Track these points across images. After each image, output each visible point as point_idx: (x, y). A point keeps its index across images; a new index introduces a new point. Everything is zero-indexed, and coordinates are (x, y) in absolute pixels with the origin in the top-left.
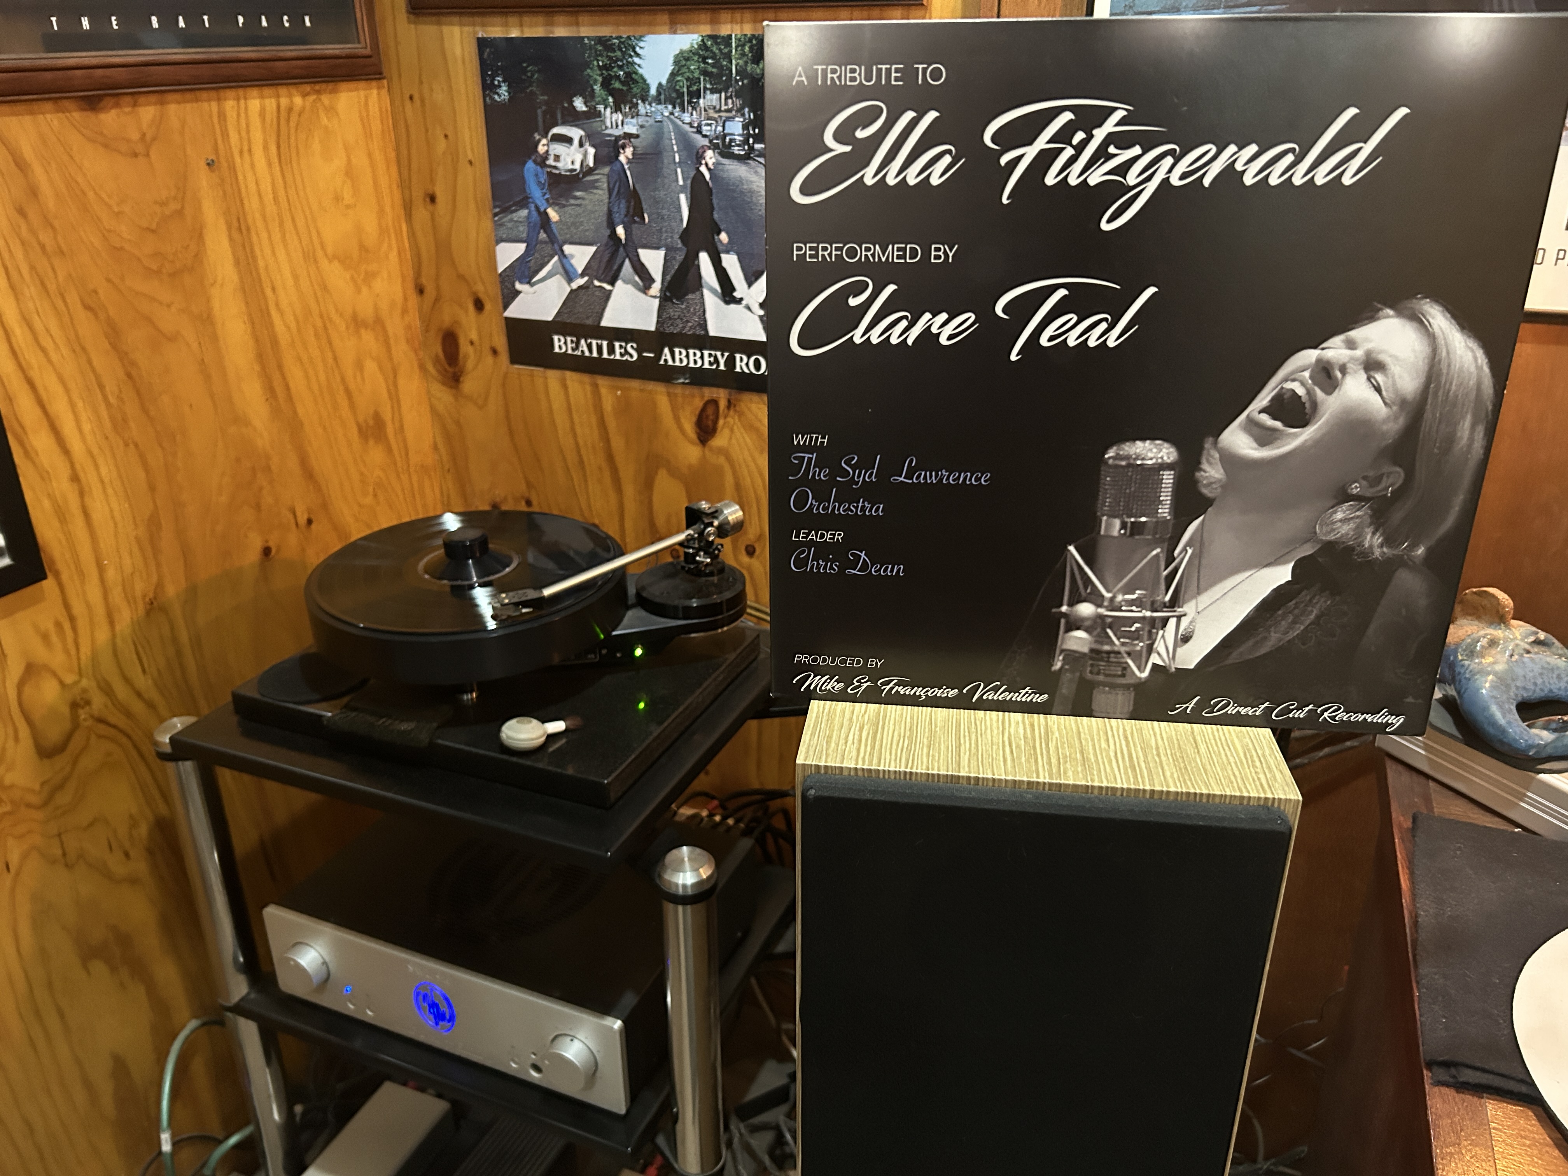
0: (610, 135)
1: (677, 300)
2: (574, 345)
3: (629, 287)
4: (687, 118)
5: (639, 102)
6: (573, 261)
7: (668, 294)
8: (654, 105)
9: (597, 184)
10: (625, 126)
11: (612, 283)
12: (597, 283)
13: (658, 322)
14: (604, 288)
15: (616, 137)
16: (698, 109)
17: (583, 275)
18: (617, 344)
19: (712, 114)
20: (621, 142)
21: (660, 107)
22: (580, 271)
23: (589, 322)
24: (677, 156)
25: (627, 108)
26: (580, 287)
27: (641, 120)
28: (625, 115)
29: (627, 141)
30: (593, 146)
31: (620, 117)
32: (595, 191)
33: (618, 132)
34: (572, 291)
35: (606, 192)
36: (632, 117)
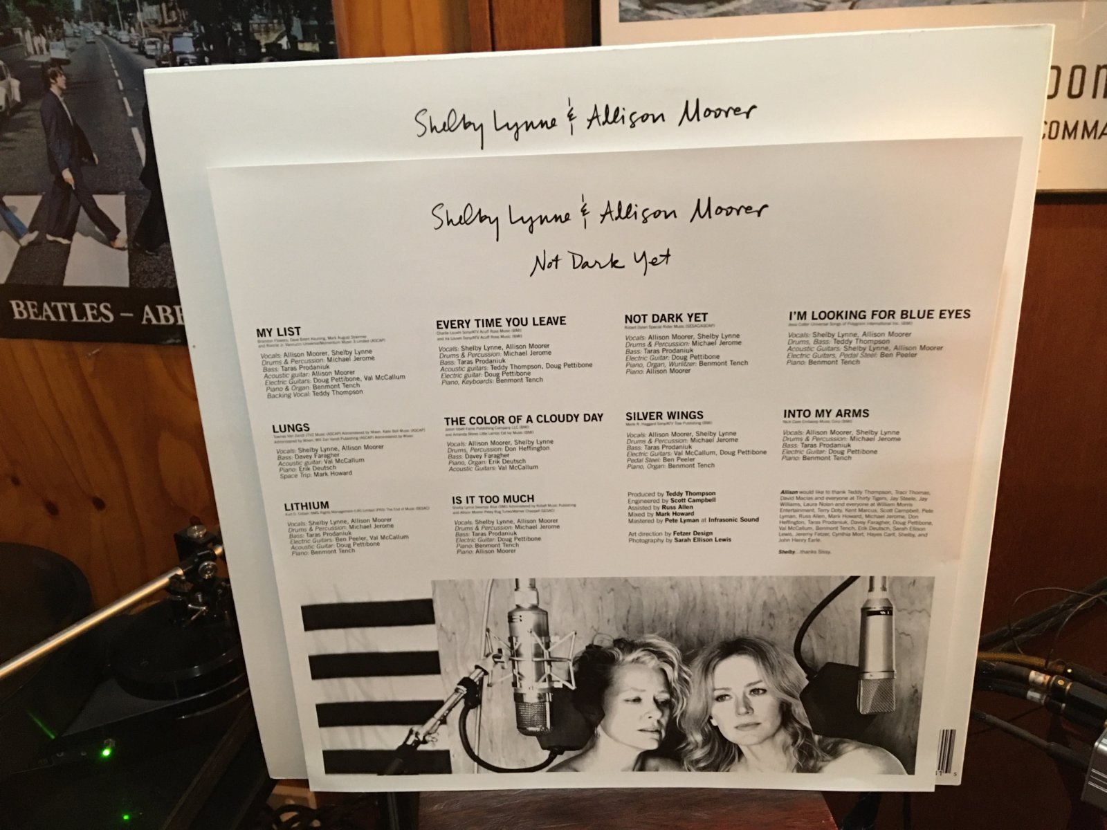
0: (36, 63)
1: (149, 251)
2: (36, 310)
3: (90, 239)
4: (123, 35)
5: (64, 20)
6: (17, 214)
7: (137, 244)
8: (81, 23)
9: (29, 122)
10: (51, 50)
11: (70, 238)
12: (50, 238)
13: (131, 278)
14: (60, 243)
15: (42, 64)
16: (137, 26)
17: (31, 230)
18: (87, 306)
19: (154, 29)
20: (50, 71)
21: (90, 25)
22: (27, 223)
23: (49, 282)
24: (120, 82)
25: (50, 28)
26: (31, 244)
27: (69, 42)
28: (49, 38)
29: (56, 69)
30: (16, 78)
31: (44, 40)
32: (27, 130)
33: (44, 58)
34: (22, 249)
35: (43, 132)
36: (58, 40)
